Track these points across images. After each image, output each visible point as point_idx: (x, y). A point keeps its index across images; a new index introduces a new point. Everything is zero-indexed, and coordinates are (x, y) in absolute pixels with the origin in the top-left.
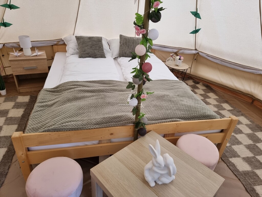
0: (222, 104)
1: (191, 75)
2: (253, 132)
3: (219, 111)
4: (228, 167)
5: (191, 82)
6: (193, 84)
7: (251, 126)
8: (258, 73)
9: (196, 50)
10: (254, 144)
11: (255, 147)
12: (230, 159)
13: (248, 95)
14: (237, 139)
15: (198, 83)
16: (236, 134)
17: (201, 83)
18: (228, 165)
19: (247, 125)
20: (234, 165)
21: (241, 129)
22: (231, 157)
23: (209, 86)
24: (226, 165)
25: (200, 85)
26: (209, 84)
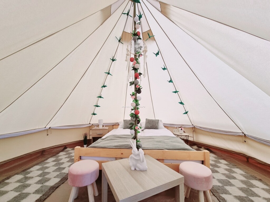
0: (219, 160)
1: (195, 142)
2: (247, 180)
3: (216, 164)
4: (218, 200)
5: (195, 147)
6: (197, 148)
7: (245, 176)
8: (237, 135)
9: (193, 125)
10: (247, 188)
11: (249, 190)
12: (221, 195)
13: (241, 154)
14: (230, 183)
15: (201, 148)
16: (230, 179)
17: (203, 147)
18: (218, 198)
19: (241, 174)
20: (224, 199)
21: (235, 176)
22: (222, 194)
23: (209, 149)
24: (216, 198)
25: (203, 148)
26: (209, 148)
